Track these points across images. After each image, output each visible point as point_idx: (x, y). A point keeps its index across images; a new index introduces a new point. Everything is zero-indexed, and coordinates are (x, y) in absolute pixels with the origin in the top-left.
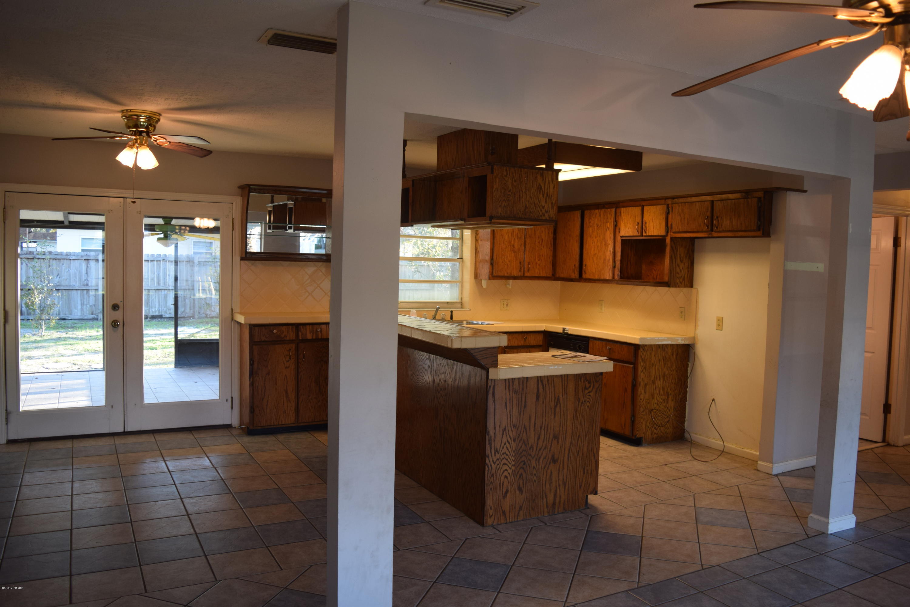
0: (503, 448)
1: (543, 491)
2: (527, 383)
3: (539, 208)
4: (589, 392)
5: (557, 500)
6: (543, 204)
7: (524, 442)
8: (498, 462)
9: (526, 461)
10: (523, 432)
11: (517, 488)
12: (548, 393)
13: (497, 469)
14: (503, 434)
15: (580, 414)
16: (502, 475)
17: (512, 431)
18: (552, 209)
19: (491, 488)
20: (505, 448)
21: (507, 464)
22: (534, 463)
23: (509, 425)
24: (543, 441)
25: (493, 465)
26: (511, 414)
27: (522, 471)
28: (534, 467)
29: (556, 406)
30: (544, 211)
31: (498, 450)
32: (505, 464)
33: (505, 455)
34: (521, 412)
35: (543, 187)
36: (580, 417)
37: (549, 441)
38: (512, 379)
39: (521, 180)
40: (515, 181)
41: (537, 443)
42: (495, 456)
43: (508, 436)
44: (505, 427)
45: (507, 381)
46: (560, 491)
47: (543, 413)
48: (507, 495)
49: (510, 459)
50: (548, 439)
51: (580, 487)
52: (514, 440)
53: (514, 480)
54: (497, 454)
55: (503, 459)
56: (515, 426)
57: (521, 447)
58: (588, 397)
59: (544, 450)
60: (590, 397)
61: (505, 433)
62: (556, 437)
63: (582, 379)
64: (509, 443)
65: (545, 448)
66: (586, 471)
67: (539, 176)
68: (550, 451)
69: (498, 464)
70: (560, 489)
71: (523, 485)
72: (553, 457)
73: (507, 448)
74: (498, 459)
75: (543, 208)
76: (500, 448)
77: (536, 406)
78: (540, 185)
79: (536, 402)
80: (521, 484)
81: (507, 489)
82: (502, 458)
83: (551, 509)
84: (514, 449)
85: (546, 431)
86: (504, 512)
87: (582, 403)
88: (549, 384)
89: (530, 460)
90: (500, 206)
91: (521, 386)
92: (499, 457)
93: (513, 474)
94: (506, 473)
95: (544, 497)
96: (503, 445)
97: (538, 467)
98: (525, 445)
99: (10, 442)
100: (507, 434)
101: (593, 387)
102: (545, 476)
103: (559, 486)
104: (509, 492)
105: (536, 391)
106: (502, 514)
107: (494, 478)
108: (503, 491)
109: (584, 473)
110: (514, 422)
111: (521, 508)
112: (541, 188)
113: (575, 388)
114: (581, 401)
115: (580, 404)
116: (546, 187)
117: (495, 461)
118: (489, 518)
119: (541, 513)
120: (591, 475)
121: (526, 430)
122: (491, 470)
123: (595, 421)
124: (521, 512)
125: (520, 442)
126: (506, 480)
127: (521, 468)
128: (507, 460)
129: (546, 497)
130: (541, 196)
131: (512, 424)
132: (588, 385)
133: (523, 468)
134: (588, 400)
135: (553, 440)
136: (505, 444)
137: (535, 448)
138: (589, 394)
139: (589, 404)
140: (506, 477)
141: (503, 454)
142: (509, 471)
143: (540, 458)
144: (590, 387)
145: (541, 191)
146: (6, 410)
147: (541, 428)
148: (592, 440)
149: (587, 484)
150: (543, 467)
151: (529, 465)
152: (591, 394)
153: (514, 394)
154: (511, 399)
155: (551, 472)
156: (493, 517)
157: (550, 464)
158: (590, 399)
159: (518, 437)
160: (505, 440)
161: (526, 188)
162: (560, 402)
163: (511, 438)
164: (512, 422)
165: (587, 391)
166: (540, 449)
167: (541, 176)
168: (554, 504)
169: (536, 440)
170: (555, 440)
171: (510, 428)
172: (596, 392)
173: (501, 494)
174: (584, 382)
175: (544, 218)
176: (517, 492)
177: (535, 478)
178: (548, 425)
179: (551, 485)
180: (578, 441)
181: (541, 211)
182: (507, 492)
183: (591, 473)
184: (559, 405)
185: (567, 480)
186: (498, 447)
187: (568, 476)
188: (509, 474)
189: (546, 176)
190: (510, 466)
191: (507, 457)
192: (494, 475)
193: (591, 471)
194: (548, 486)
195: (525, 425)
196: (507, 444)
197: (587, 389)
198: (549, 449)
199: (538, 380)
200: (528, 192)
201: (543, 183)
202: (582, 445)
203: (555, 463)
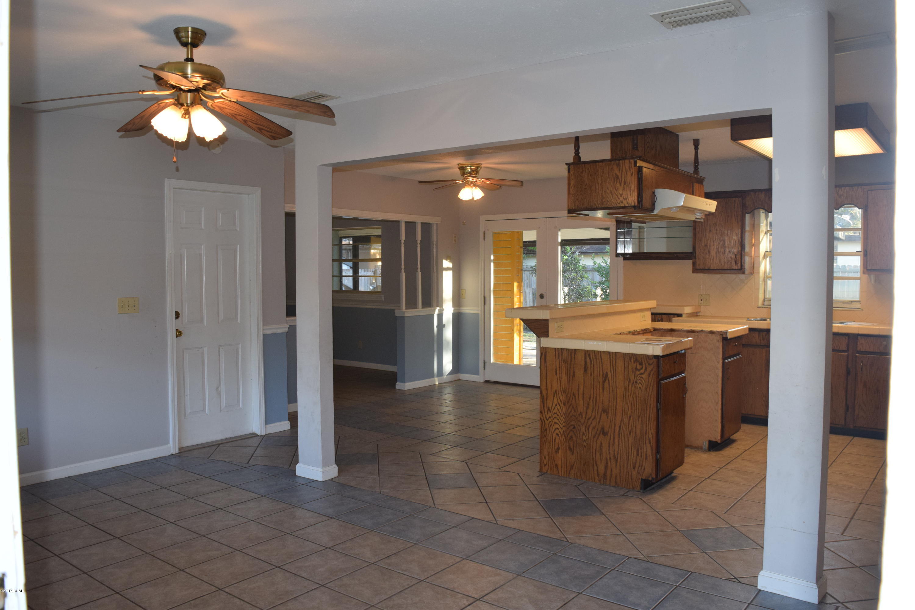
0: (554, 408)
1: (593, 459)
2: (575, 355)
3: (616, 196)
4: (641, 374)
5: (609, 472)
6: (621, 193)
7: (573, 407)
8: (550, 420)
9: (575, 425)
10: (573, 398)
11: (568, 449)
12: (596, 367)
13: (550, 425)
14: (554, 397)
15: (631, 394)
16: (554, 432)
17: (562, 395)
18: (631, 195)
19: (545, 441)
20: (556, 408)
21: (558, 424)
22: (583, 429)
23: (559, 389)
24: (592, 412)
25: (546, 420)
26: (561, 379)
27: (571, 434)
28: (584, 434)
29: (604, 382)
30: (621, 199)
31: (550, 409)
32: (555, 423)
33: (556, 415)
34: (570, 380)
35: (620, 177)
36: (631, 398)
37: (598, 412)
38: (561, 349)
39: (597, 174)
40: (591, 175)
41: (587, 412)
42: (548, 413)
43: (558, 399)
44: (556, 391)
45: (557, 350)
46: (611, 465)
47: (591, 386)
48: (558, 451)
49: (561, 420)
50: (597, 411)
51: (634, 468)
52: (564, 405)
53: (565, 440)
54: (549, 412)
55: (555, 418)
56: (564, 391)
57: (571, 412)
58: (639, 378)
59: (593, 420)
60: (642, 379)
61: (555, 395)
62: (605, 411)
63: (632, 359)
64: (560, 405)
65: (594, 418)
66: (640, 454)
67: (615, 167)
68: (599, 422)
69: (550, 422)
70: (611, 463)
71: (574, 446)
72: (603, 429)
73: (558, 410)
74: (550, 417)
75: (621, 195)
76: (552, 408)
77: (584, 377)
78: (616, 174)
79: (584, 373)
80: (572, 444)
81: (559, 446)
82: (553, 417)
83: (602, 478)
84: (564, 412)
85: (594, 403)
86: (556, 465)
87: (633, 383)
88: (596, 359)
89: (579, 425)
90: (577, 200)
91: (570, 357)
92: (551, 416)
93: (564, 434)
94: (557, 431)
95: (595, 465)
96: (554, 405)
97: (587, 434)
98: (575, 411)
99: (486, 382)
100: (558, 397)
101: (646, 369)
102: (595, 445)
103: (610, 459)
104: (561, 449)
105: (583, 363)
106: (554, 466)
107: (547, 432)
108: (555, 446)
109: (638, 455)
110: (563, 388)
111: (572, 467)
112: (618, 178)
113: (625, 367)
114: (632, 381)
115: (631, 384)
116: (623, 175)
117: (547, 418)
118: (543, 466)
119: (592, 479)
120: (646, 459)
121: (575, 397)
122: (544, 425)
123: (649, 404)
124: (572, 471)
125: (569, 407)
126: (557, 437)
127: (571, 430)
128: (558, 420)
129: (596, 465)
130: (618, 184)
131: (562, 390)
132: (639, 367)
133: (573, 432)
134: (639, 381)
135: (603, 413)
136: (556, 405)
137: (584, 416)
138: (640, 376)
139: (641, 386)
140: (557, 434)
141: (555, 413)
142: (560, 430)
143: (589, 426)
144: (642, 368)
145: (618, 180)
146: (484, 361)
147: (590, 399)
148: (646, 423)
149: (642, 467)
150: (593, 435)
151: (578, 429)
152: (643, 376)
153: (563, 363)
154: (561, 367)
155: (601, 444)
156: (547, 467)
157: (599, 434)
158: (642, 381)
159: (568, 402)
160: (555, 401)
161: (602, 179)
162: (608, 378)
163: (561, 402)
164: (561, 387)
165: (638, 373)
166: (589, 419)
167: (617, 167)
168: (605, 475)
169: (585, 409)
170: (604, 413)
171: (560, 392)
172: (649, 375)
173: (554, 449)
174: (634, 362)
175: (622, 205)
176: (568, 451)
177: (585, 444)
178: (596, 397)
179: (601, 455)
180: (629, 420)
181: (619, 198)
182: (559, 448)
183: (646, 457)
184: (607, 381)
185: (619, 456)
186: (550, 407)
187: (619, 452)
188: (560, 432)
189: (622, 165)
190: (561, 426)
191: (558, 417)
192: (547, 430)
193: (646, 455)
194: (598, 455)
195: (573, 393)
196: (558, 406)
197: (639, 370)
198: (598, 420)
199: (585, 354)
200: (604, 183)
201: (620, 172)
202: (635, 425)
203: (605, 436)
